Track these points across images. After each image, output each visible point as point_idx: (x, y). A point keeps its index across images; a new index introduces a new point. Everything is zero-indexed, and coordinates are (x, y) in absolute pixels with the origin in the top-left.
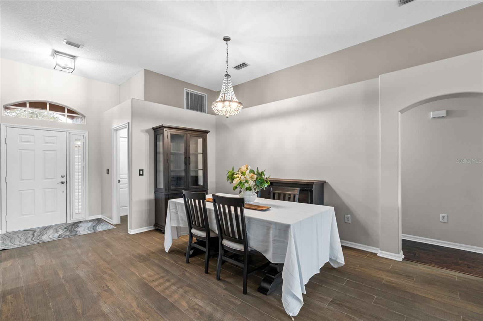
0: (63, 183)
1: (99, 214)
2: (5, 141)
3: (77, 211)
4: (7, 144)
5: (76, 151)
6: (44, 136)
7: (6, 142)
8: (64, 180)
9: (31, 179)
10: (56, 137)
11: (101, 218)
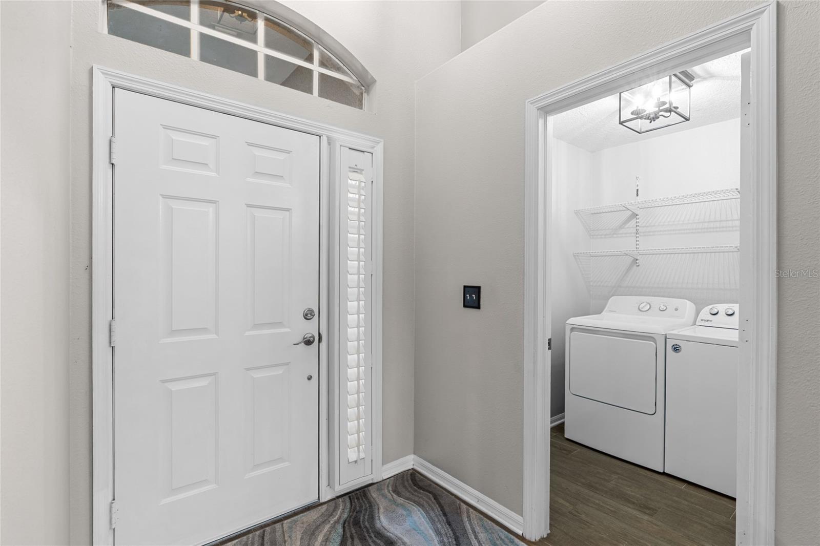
0: (308, 342)
1: (410, 454)
2: (110, 153)
3: (352, 455)
4: (116, 167)
5: (352, 213)
6: (250, 144)
7: (113, 156)
8: (311, 328)
9: (204, 330)
10: (288, 152)
11: (416, 467)
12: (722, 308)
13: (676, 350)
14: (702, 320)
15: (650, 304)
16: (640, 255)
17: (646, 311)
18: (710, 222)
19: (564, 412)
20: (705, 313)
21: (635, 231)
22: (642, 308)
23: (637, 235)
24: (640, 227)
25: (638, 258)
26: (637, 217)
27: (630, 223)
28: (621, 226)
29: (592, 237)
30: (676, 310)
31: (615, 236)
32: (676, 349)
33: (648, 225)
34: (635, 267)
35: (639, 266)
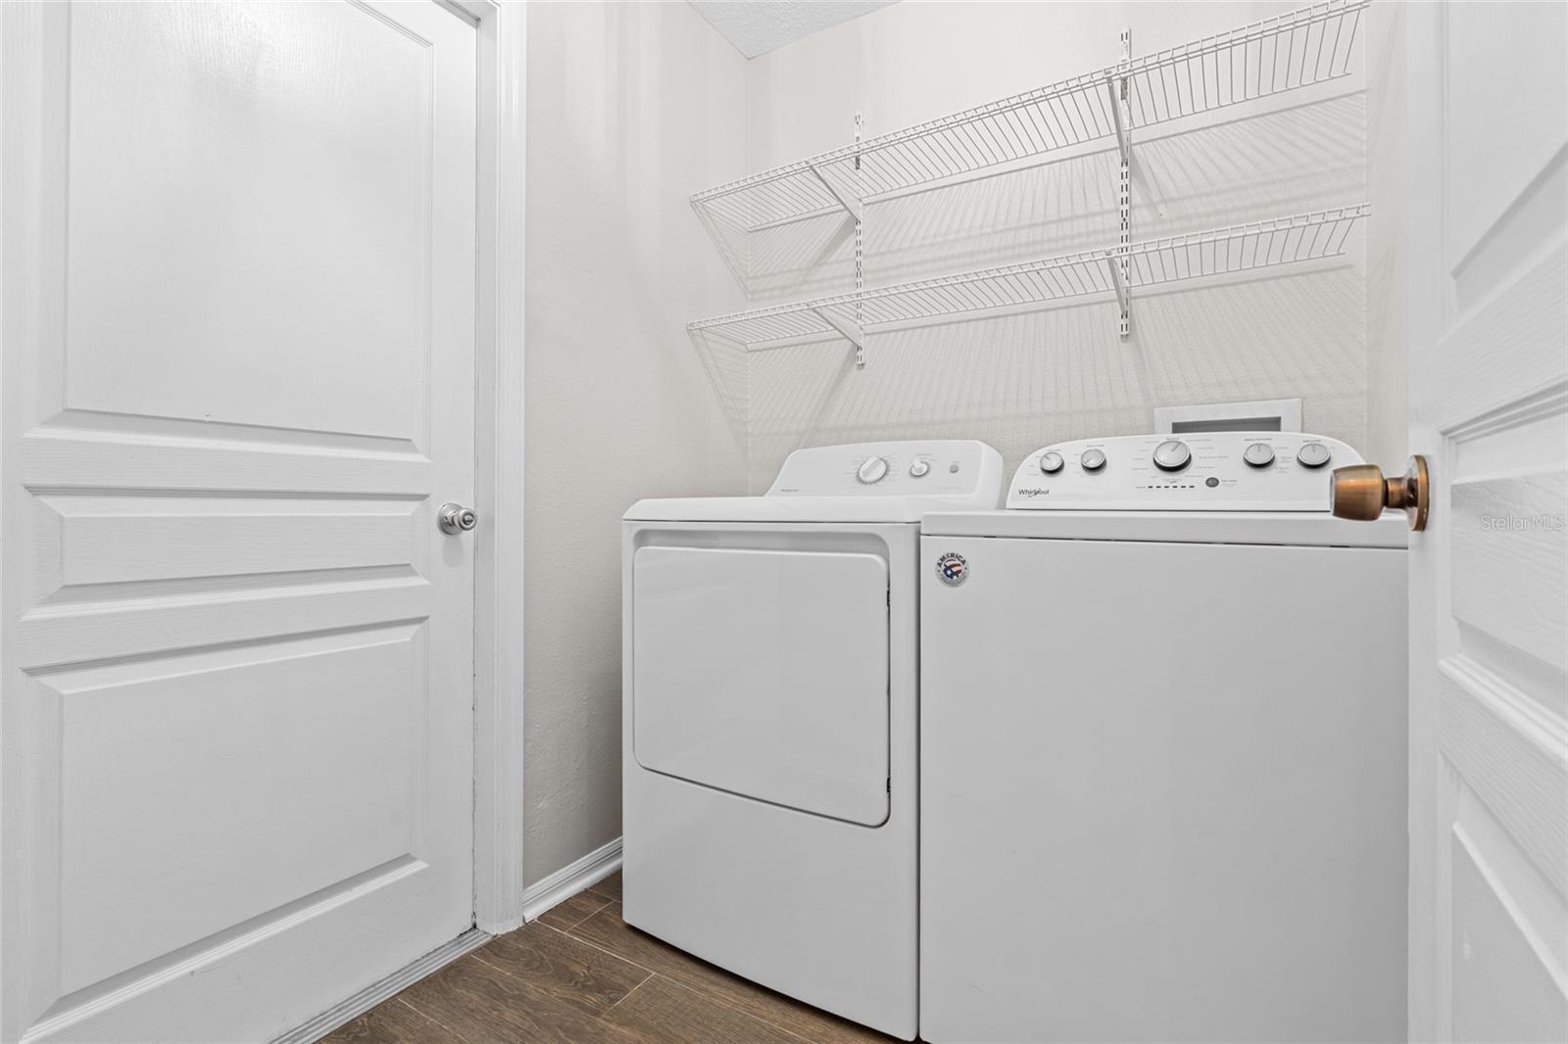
12: (1072, 453)
13: (951, 576)
14: (1021, 492)
15: (885, 462)
16: (866, 335)
17: (875, 482)
18: (1034, 225)
19: (621, 834)
20: (1028, 474)
21: (853, 269)
22: (866, 473)
23: (859, 280)
24: (865, 257)
25: (862, 342)
26: (858, 227)
27: (842, 247)
28: (820, 259)
29: (749, 296)
30: (954, 470)
31: (805, 288)
32: (952, 571)
33: (884, 249)
34: (854, 371)
35: (863, 365)
